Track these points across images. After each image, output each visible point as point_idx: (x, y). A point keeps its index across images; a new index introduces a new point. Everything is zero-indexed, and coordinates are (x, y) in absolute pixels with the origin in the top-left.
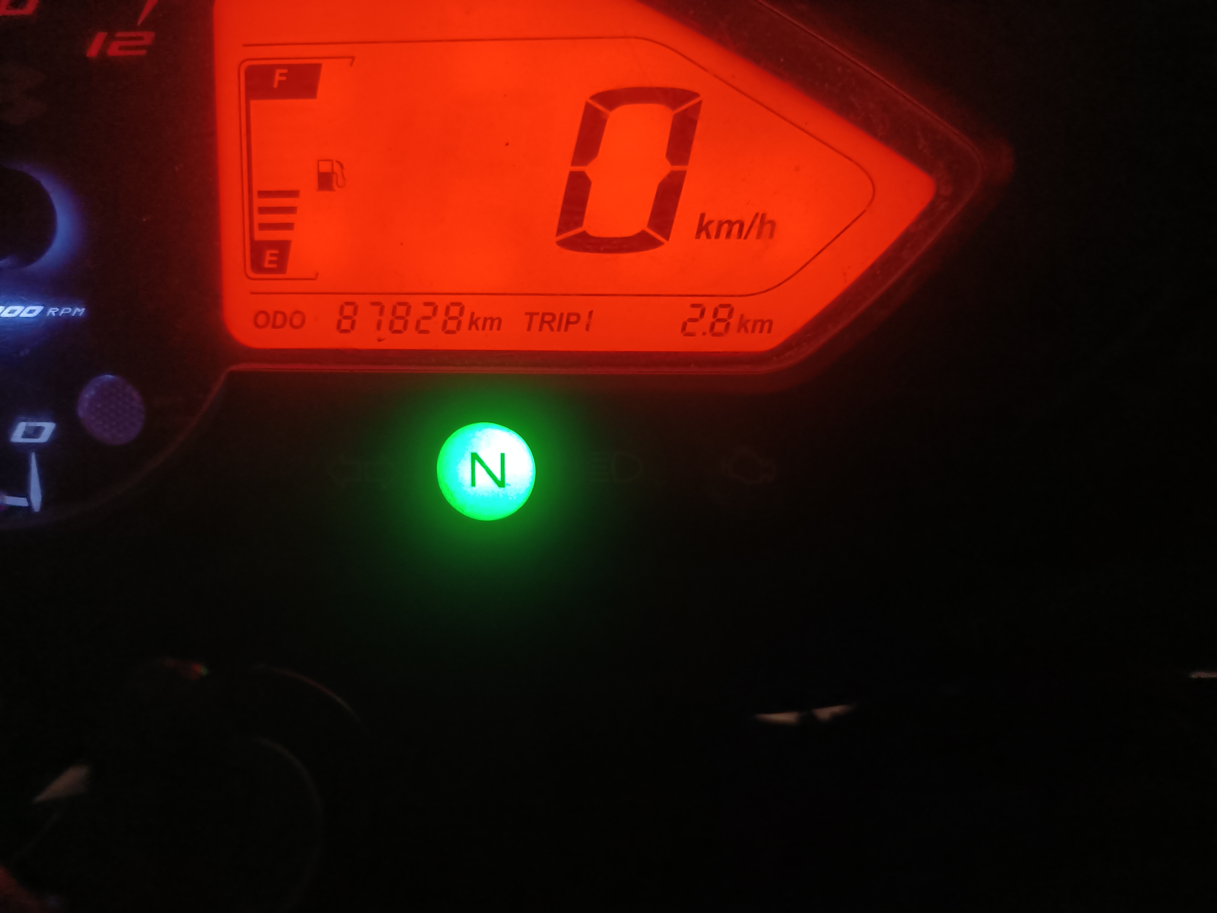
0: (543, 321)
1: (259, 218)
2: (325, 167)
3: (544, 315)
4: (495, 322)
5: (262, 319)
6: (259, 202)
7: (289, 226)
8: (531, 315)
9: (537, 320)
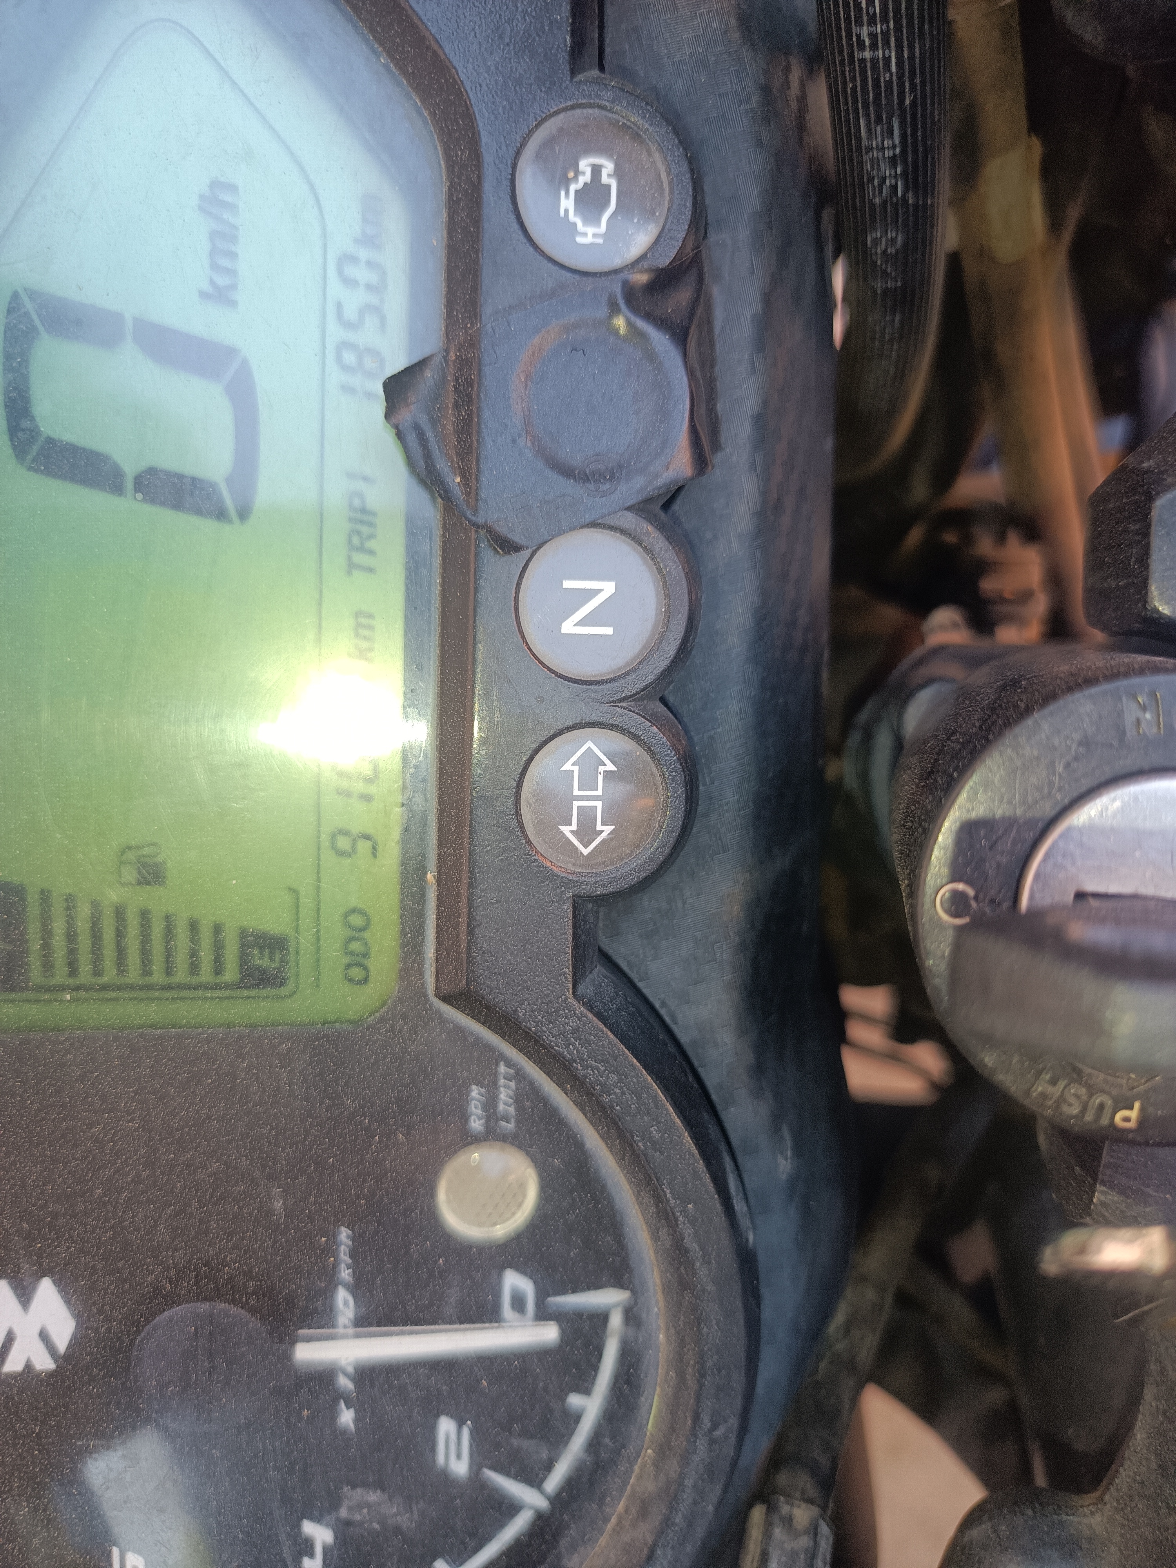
0: (361, 549)
1: (206, 974)
2: (130, 875)
3: (351, 547)
5: (356, 974)
6: (182, 975)
7: (218, 931)
8: (351, 566)
9: (359, 558)
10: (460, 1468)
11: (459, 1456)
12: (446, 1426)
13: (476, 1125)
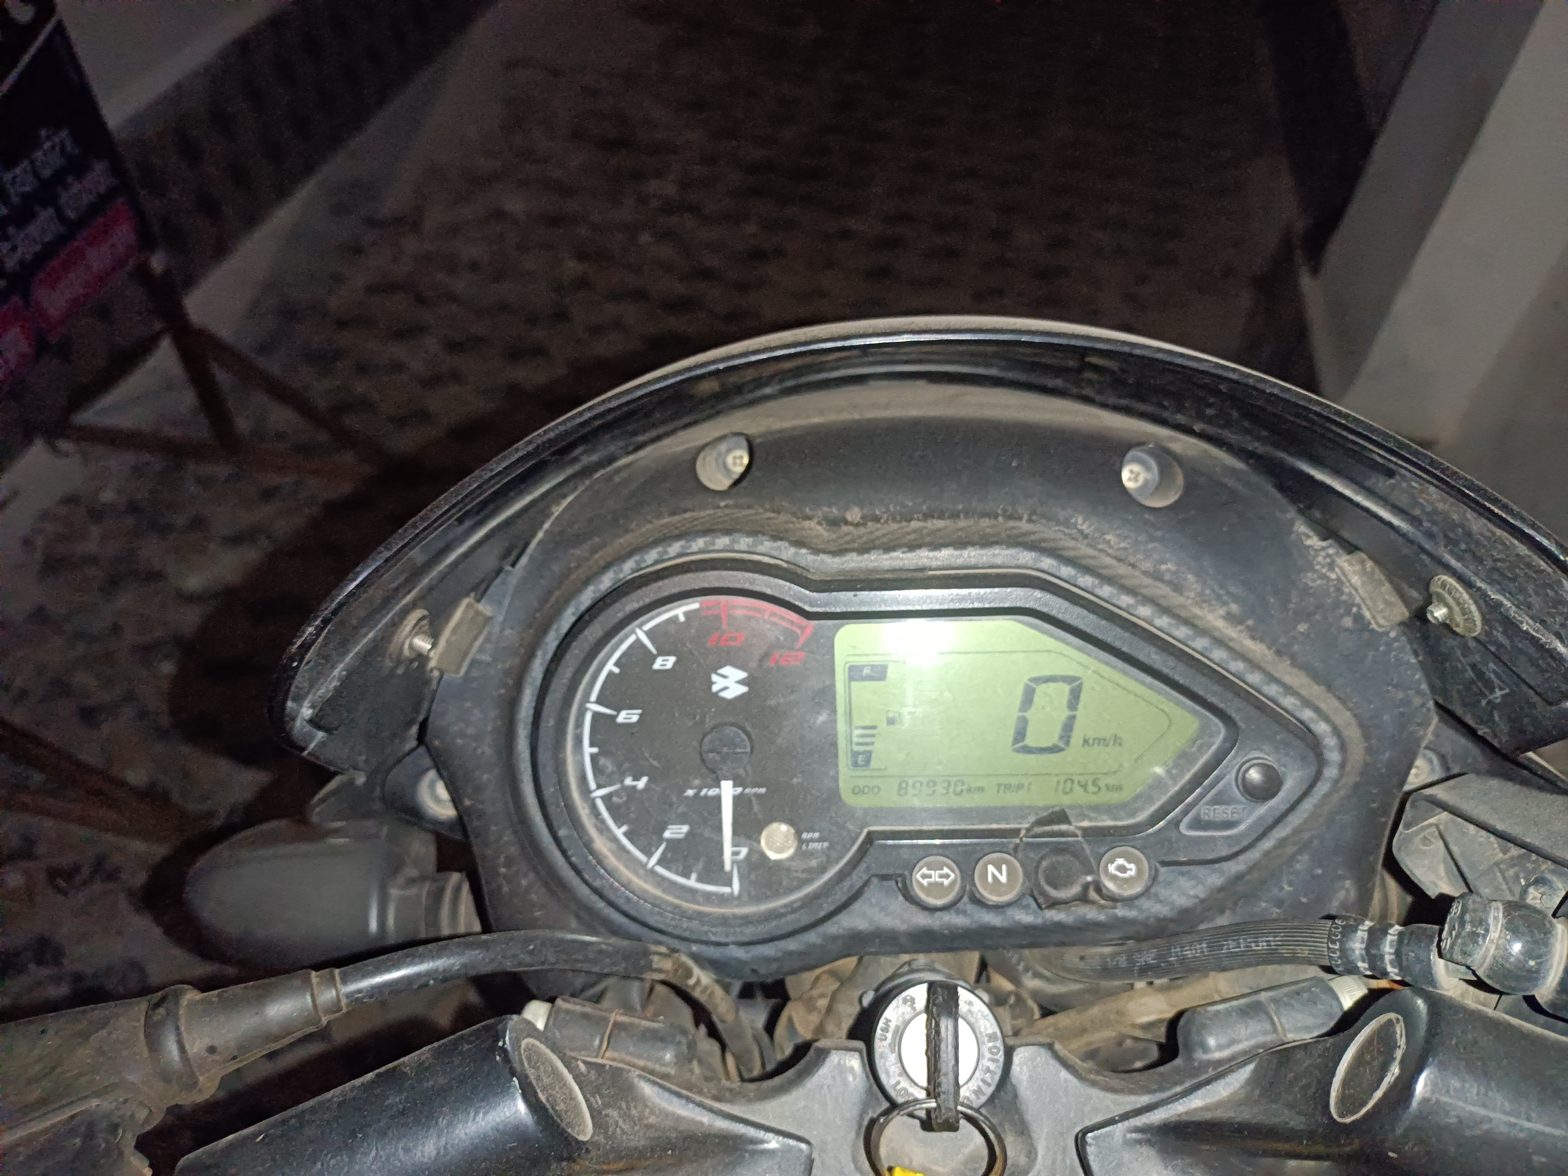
0: (1005, 788)
1: (855, 740)
2: (891, 715)
3: (1005, 785)
5: (858, 791)
6: (856, 732)
7: (872, 743)
8: (999, 785)
9: (1002, 787)
10: (667, 834)
11: (672, 833)
12: (685, 828)
13: (805, 836)
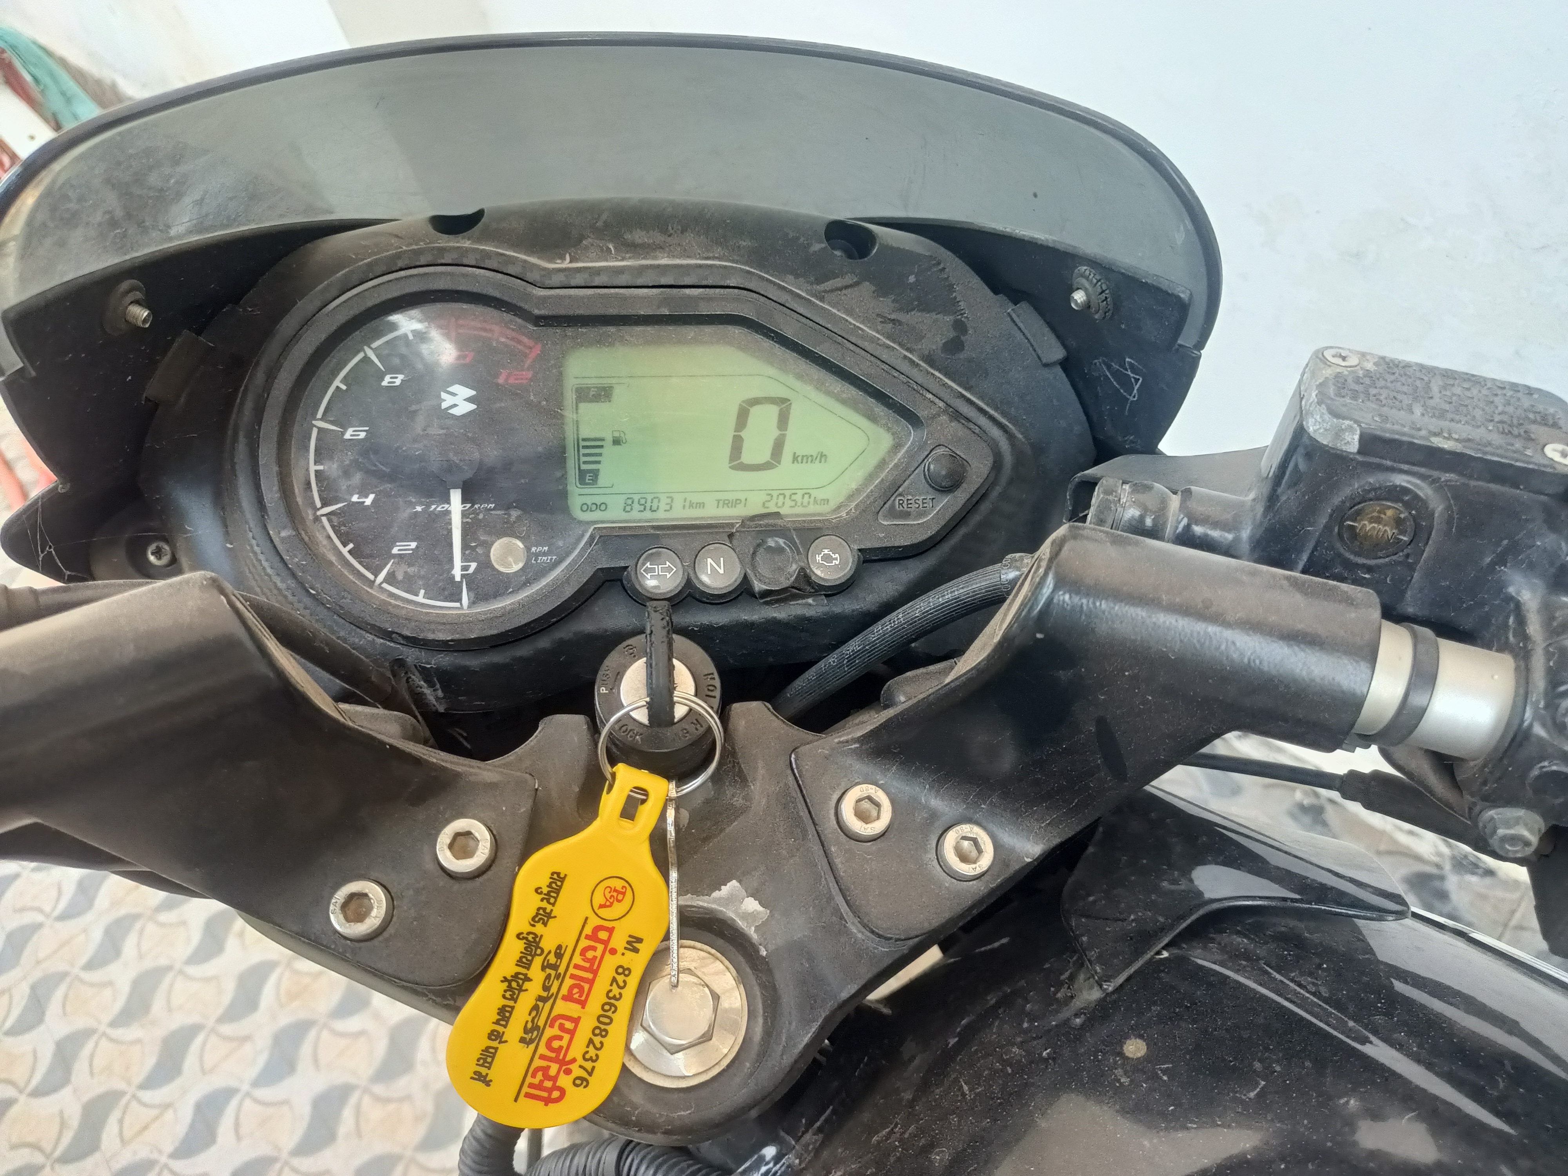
0: (724, 504)
1: (583, 459)
2: (617, 434)
3: (724, 500)
4: (702, 505)
5: (585, 507)
6: (583, 451)
7: (598, 462)
8: (718, 501)
9: (721, 503)
10: (395, 551)
11: (400, 550)
12: (413, 545)
13: (533, 549)
